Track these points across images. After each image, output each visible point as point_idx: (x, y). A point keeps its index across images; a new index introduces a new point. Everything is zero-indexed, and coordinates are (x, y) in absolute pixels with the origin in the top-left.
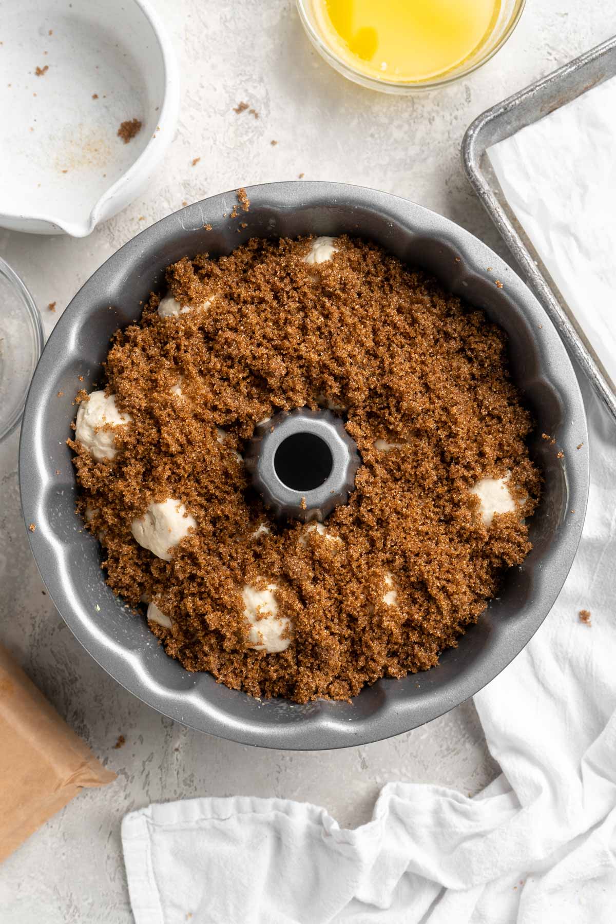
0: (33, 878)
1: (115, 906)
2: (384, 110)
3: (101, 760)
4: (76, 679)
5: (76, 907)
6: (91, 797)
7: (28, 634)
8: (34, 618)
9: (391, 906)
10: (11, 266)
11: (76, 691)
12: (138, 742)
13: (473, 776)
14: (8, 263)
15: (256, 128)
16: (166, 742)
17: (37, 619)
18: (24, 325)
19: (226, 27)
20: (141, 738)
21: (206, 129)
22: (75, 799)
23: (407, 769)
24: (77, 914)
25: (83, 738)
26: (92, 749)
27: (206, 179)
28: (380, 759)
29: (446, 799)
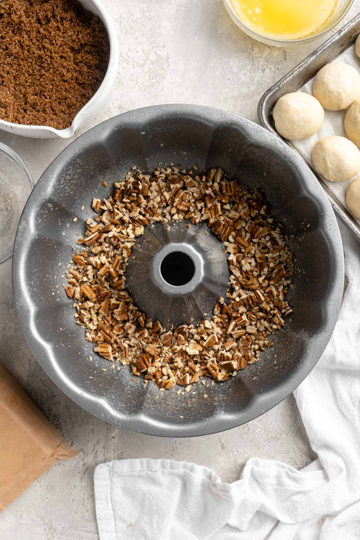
0: (29, 512)
1: (77, 528)
2: (236, 64)
3: (69, 443)
4: (55, 396)
5: (54, 529)
6: (63, 465)
7: (27, 369)
8: (30, 360)
9: (247, 530)
10: (18, 154)
11: (55, 403)
12: (91, 433)
13: (286, 453)
14: (16, 152)
15: (161, 74)
16: (107, 433)
17: (32, 361)
18: (25, 189)
19: (144, 15)
20: (93, 431)
21: (132, 75)
22: (54, 466)
23: (248, 449)
24: (55, 533)
25: (59, 430)
26: (64, 437)
27: (132, 104)
28: (232, 443)
29: (285, 470)
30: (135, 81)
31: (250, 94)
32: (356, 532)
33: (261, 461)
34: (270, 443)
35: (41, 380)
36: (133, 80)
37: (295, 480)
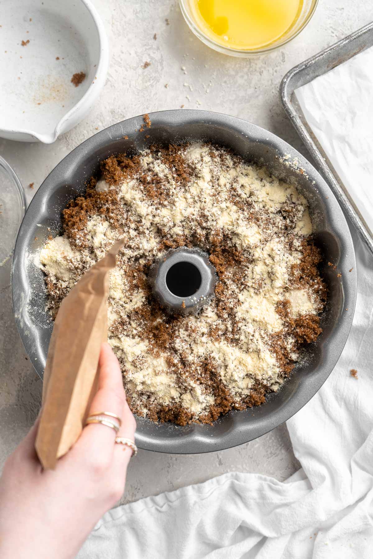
2: (233, 67)
8: (20, 374)
13: (286, 469)
14: (5, 159)
15: (155, 77)
17: (23, 375)
18: (15, 197)
19: (137, 16)
21: (124, 78)
23: (246, 465)
27: (125, 108)
28: (230, 459)
29: (266, 482)
30: (128, 85)
31: (247, 98)
32: (350, 545)
33: (242, 475)
34: (270, 459)
35: (31, 394)
36: (126, 84)
37: (278, 492)
